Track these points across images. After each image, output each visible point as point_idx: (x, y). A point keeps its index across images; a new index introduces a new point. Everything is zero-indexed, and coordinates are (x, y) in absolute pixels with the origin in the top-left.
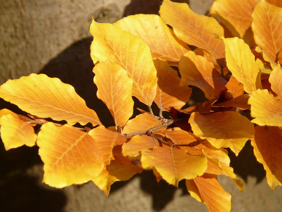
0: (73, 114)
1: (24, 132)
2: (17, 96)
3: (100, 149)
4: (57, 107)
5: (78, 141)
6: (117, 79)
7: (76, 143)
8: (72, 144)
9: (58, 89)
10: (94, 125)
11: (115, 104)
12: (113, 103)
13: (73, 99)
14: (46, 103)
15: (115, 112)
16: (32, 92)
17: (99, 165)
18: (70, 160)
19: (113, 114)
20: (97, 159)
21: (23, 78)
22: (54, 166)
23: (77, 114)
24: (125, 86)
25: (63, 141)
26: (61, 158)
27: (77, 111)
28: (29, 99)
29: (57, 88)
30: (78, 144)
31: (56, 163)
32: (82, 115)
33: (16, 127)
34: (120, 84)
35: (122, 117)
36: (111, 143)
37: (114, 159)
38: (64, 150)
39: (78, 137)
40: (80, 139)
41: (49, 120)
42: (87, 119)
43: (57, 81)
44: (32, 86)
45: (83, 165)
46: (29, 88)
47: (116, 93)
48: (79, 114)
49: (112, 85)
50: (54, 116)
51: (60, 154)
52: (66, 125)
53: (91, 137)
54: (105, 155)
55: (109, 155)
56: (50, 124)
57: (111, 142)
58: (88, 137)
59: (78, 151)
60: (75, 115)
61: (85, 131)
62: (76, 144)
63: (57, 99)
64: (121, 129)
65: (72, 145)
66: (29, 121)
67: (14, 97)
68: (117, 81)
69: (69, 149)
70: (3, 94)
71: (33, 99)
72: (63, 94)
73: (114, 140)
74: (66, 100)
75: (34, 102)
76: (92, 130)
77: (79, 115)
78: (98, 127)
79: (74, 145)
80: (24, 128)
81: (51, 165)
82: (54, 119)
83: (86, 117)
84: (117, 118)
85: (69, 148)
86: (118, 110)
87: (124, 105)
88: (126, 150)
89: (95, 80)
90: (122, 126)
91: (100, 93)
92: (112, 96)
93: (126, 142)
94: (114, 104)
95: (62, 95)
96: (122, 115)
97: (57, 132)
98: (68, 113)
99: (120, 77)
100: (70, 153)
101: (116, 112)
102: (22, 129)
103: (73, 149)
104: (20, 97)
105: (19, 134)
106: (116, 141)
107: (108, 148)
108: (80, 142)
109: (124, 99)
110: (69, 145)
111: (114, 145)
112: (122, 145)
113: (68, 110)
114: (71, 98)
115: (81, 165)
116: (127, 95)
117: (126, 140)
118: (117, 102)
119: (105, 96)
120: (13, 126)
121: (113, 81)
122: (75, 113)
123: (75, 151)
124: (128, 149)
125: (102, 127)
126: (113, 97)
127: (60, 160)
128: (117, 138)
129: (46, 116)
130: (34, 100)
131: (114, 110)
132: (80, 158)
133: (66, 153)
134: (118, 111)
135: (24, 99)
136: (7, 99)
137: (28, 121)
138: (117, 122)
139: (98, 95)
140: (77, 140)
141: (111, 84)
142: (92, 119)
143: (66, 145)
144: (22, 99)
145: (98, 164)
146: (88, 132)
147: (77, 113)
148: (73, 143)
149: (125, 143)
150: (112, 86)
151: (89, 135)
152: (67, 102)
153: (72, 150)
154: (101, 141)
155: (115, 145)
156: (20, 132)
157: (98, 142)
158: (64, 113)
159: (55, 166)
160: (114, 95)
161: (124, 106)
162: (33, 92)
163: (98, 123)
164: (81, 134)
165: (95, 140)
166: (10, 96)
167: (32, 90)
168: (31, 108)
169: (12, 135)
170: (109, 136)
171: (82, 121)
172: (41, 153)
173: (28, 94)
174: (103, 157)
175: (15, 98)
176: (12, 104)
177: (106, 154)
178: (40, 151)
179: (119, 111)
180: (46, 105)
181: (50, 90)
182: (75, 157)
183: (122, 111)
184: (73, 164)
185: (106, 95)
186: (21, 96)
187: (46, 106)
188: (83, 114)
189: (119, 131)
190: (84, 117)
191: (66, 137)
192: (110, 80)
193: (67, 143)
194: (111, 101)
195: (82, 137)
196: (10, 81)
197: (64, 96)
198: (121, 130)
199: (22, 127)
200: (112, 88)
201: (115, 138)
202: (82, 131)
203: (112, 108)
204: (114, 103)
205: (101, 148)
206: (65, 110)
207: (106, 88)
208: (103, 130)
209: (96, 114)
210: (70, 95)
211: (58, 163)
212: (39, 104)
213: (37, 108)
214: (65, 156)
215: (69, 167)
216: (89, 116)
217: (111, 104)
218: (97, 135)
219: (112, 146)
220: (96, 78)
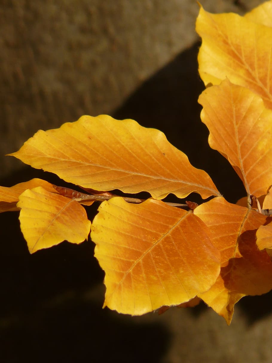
0: (164, 181)
1: (67, 218)
2: (57, 158)
3: (217, 240)
4: (134, 170)
5: (174, 228)
6: (244, 114)
7: (170, 231)
8: (162, 234)
9: (134, 139)
10: (204, 197)
11: (245, 157)
12: (239, 156)
13: (164, 154)
14: (111, 166)
15: (245, 172)
16: (84, 149)
17: (212, 268)
18: (156, 262)
19: (242, 176)
20: (208, 258)
21: (66, 126)
22: (125, 275)
23: (172, 181)
24: (261, 125)
25: (143, 229)
26: (140, 260)
27: (172, 174)
28: (79, 161)
29: (132, 138)
30: (173, 234)
31: (131, 271)
32: (182, 181)
33: (53, 210)
34: (250, 122)
35: (258, 180)
36: (237, 229)
37: (241, 256)
38: (147, 245)
39: (174, 221)
40: (177, 224)
41: (116, 193)
42: (192, 187)
43: (132, 125)
44: (84, 139)
45: (181, 272)
46: (79, 143)
47: (245, 137)
48: (177, 179)
49: (237, 124)
50: (126, 187)
51: (137, 254)
52: (150, 201)
53: (197, 218)
54: (226, 250)
55: (232, 249)
56: (117, 200)
57: (236, 226)
58: (194, 219)
59: (173, 245)
60: (170, 182)
61: (187, 209)
62: (169, 233)
63: (134, 157)
64: (257, 200)
65: (162, 236)
66: (79, 197)
67: (50, 159)
68: (245, 117)
69: (155, 243)
70: (29, 157)
71: (87, 160)
72: (143, 146)
73: (243, 222)
74: (151, 157)
75: (90, 166)
76: (200, 205)
77: (176, 181)
78: (211, 201)
79: (166, 236)
80: (68, 210)
81: (121, 275)
82: (125, 192)
83: (189, 184)
84: (250, 183)
85: (157, 241)
86: (251, 167)
87: (261, 158)
88: (264, 239)
89: (203, 116)
90: (260, 195)
91: (215, 139)
92: (238, 144)
93: (265, 224)
94: (242, 158)
95: (142, 149)
96: (258, 176)
97: (131, 214)
98: (155, 180)
99: (250, 110)
100: (157, 250)
101: (247, 172)
102: (63, 213)
103: (163, 242)
104: (63, 160)
105: (56, 222)
106: (247, 224)
107: (231, 237)
108: (177, 229)
109: (260, 148)
110: (156, 237)
111: (243, 230)
112: (256, 230)
113: (156, 175)
114: (160, 152)
115: (178, 272)
116: (266, 140)
117: (264, 220)
118: (248, 153)
119: (224, 144)
120: (46, 208)
121: (238, 117)
122: (169, 178)
123: (167, 246)
124: (268, 236)
125: (220, 199)
126: (239, 145)
127: (138, 265)
128: (250, 218)
129: (112, 188)
130: (90, 163)
131: (243, 169)
132: (177, 258)
133: (149, 251)
134: (250, 170)
135: (69, 162)
136: (36, 165)
137: (75, 196)
138: (250, 188)
139: (211, 141)
140: (171, 226)
141: (234, 122)
142: (201, 186)
143: (149, 237)
144: (66, 162)
145: (210, 266)
146: (193, 210)
147: (173, 178)
148: (164, 232)
149: (262, 226)
150: (236, 127)
151: (194, 215)
152: (153, 160)
153: (161, 245)
154: (218, 224)
155: (245, 230)
156: (58, 218)
157: (211, 228)
158: (147, 180)
159: (129, 276)
160: (242, 142)
161: (261, 160)
162: (87, 148)
163: (212, 194)
164: (179, 215)
165: (207, 225)
166: (44, 158)
167: (85, 145)
168: (82, 177)
169: (42, 225)
170: (233, 215)
171: (180, 191)
172: (99, 253)
173: (76, 152)
174: (219, 254)
175: (53, 162)
176: (47, 172)
177: (227, 248)
178: (96, 249)
179: (253, 169)
180: (112, 169)
181: (118, 143)
182: (167, 257)
183: (259, 169)
184: (162, 270)
185: (226, 144)
186: (64, 157)
187: (113, 171)
188: (184, 179)
189: (254, 204)
190: (186, 185)
191: (149, 221)
192: (232, 116)
193: (151, 233)
194: (237, 153)
195: (181, 219)
196: (41, 133)
197: (147, 151)
198: (256, 203)
199: (63, 209)
200: (236, 130)
201: (246, 217)
202: (181, 209)
203: (239, 165)
204: (243, 155)
205: (218, 237)
206: (150, 175)
207: (226, 130)
208: (221, 205)
209: (208, 177)
210: (157, 149)
211: (134, 270)
212: (99, 168)
213: (93, 175)
214: (148, 256)
215: (156, 276)
216: (195, 181)
217: (237, 158)
218: (209, 215)
219: (239, 233)
220: (206, 113)
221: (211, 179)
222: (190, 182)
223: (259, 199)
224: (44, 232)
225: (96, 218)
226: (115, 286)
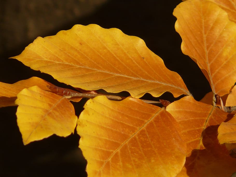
0: (142, 82)
1: (57, 114)
2: (52, 61)
3: (185, 133)
4: (117, 72)
5: (148, 123)
6: (212, 25)
7: (146, 125)
8: (138, 128)
9: (118, 45)
10: (176, 96)
11: (212, 62)
12: (207, 61)
13: (143, 58)
14: (98, 68)
15: (212, 75)
16: (76, 53)
18: (132, 152)
19: (209, 78)
20: (176, 150)
21: (61, 34)
22: (105, 164)
23: (150, 81)
24: (225, 35)
25: (122, 124)
26: (118, 150)
27: (149, 75)
28: (72, 64)
29: (117, 44)
30: (148, 127)
31: (110, 159)
32: (157, 82)
33: (46, 106)
34: (217, 32)
35: (223, 81)
36: (202, 124)
37: (204, 148)
38: (125, 137)
39: (149, 116)
40: (152, 119)
41: (101, 92)
42: (166, 87)
43: (117, 33)
44: (77, 45)
45: (153, 161)
46: (72, 48)
47: (212, 45)
48: (153, 80)
49: (205, 33)
50: (110, 87)
51: (116, 145)
52: (129, 99)
53: (169, 114)
54: (192, 142)
55: (198, 142)
56: (101, 98)
57: (202, 122)
58: (166, 115)
59: (147, 137)
60: (147, 82)
61: (161, 106)
62: (144, 127)
63: (117, 60)
64: (221, 99)
65: (138, 130)
66: (69, 95)
67: (47, 62)
68: (212, 28)
69: (132, 136)
70: (29, 60)
71: (78, 63)
72: (126, 51)
73: (208, 118)
74: (132, 61)
75: (80, 68)
76: (172, 103)
77: (153, 82)
78: (181, 99)
79: (141, 129)
80: (59, 106)
81: (101, 163)
82: (108, 91)
83: (164, 84)
84: (216, 83)
85: (133, 134)
86: (217, 70)
87: (225, 62)
88: (224, 135)
89: (177, 26)
90: (224, 95)
91: (186, 46)
92: (206, 50)
93: (226, 121)
94: (209, 62)
95: (125, 54)
96: (223, 78)
97: (112, 110)
98: (135, 81)
99: (217, 22)
100: (134, 142)
101: (213, 75)
102: (55, 109)
103: (138, 135)
104: (58, 62)
105: (47, 117)
106: (211, 119)
107: (197, 131)
108: (151, 124)
109: (225, 54)
110: (133, 130)
111: (207, 125)
112: (218, 126)
113: (135, 76)
114: (140, 56)
115: (150, 161)
116: (230, 48)
117: (225, 116)
118: (215, 58)
119: (194, 50)
120: (40, 105)
121: (206, 28)
122: (147, 79)
123: (142, 138)
124: (228, 132)
125: (189, 98)
126: (207, 52)
127: (116, 155)
128: (214, 115)
129: (98, 87)
130: (80, 65)
131: (210, 72)
132: (150, 149)
133: (127, 142)
134: (216, 72)
135: (63, 65)
136: (34, 67)
137: (66, 94)
138: (216, 89)
139: (183, 48)
140: (146, 121)
141: (203, 32)
142: (174, 86)
143: (127, 130)
144: (59, 64)
145: (177, 157)
146: (165, 107)
147: (150, 79)
148: (140, 126)
149: (223, 123)
150: (205, 36)
151: (166, 112)
152: (134, 63)
153: (137, 137)
154: (186, 120)
155: (209, 125)
156: (49, 114)
157: (180, 123)
158: (129, 81)
159: (108, 165)
160: (209, 49)
161: (225, 64)
162: (79, 52)
163: (183, 93)
164: (153, 112)
165: (177, 120)
166: (42, 61)
167: (76, 50)
168: (73, 77)
169: (36, 119)
170: (200, 112)
172: (83, 144)
173: (69, 56)
174: (186, 146)
175: (49, 64)
176: (43, 73)
177: (193, 140)
178: (81, 141)
179: (218, 72)
180: (99, 71)
181: (105, 48)
182: (141, 148)
183: (223, 72)
184: (137, 160)
185: (196, 50)
186: (59, 60)
187: (100, 72)
188: (160, 80)
189: (218, 102)
190: (161, 85)
191: (127, 116)
192: (201, 27)
193: (129, 127)
194: (205, 58)
195: (155, 115)
196: (39, 40)
197: (129, 55)
198: (220, 101)
199: (54, 105)
200: (205, 39)
201: (210, 114)
202: (155, 106)
203: (206, 68)
204: (210, 60)
205: (186, 131)
206: (131, 76)
207: (196, 39)
208: (190, 103)
209: (180, 78)
210: (138, 53)
211: (112, 159)
212: (88, 70)
213: (83, 76)
214: (126, 146)
215: (131, 164)
216: (169, 82)
217: (205, 62)
218: (179, 112)
219: (204, 128)
220: (180, 24)
221: (182, 80)
222: (165, 82)
223: (222, 98)
224: (37, 126)
225: (82, 114)
226: (95, 172)
